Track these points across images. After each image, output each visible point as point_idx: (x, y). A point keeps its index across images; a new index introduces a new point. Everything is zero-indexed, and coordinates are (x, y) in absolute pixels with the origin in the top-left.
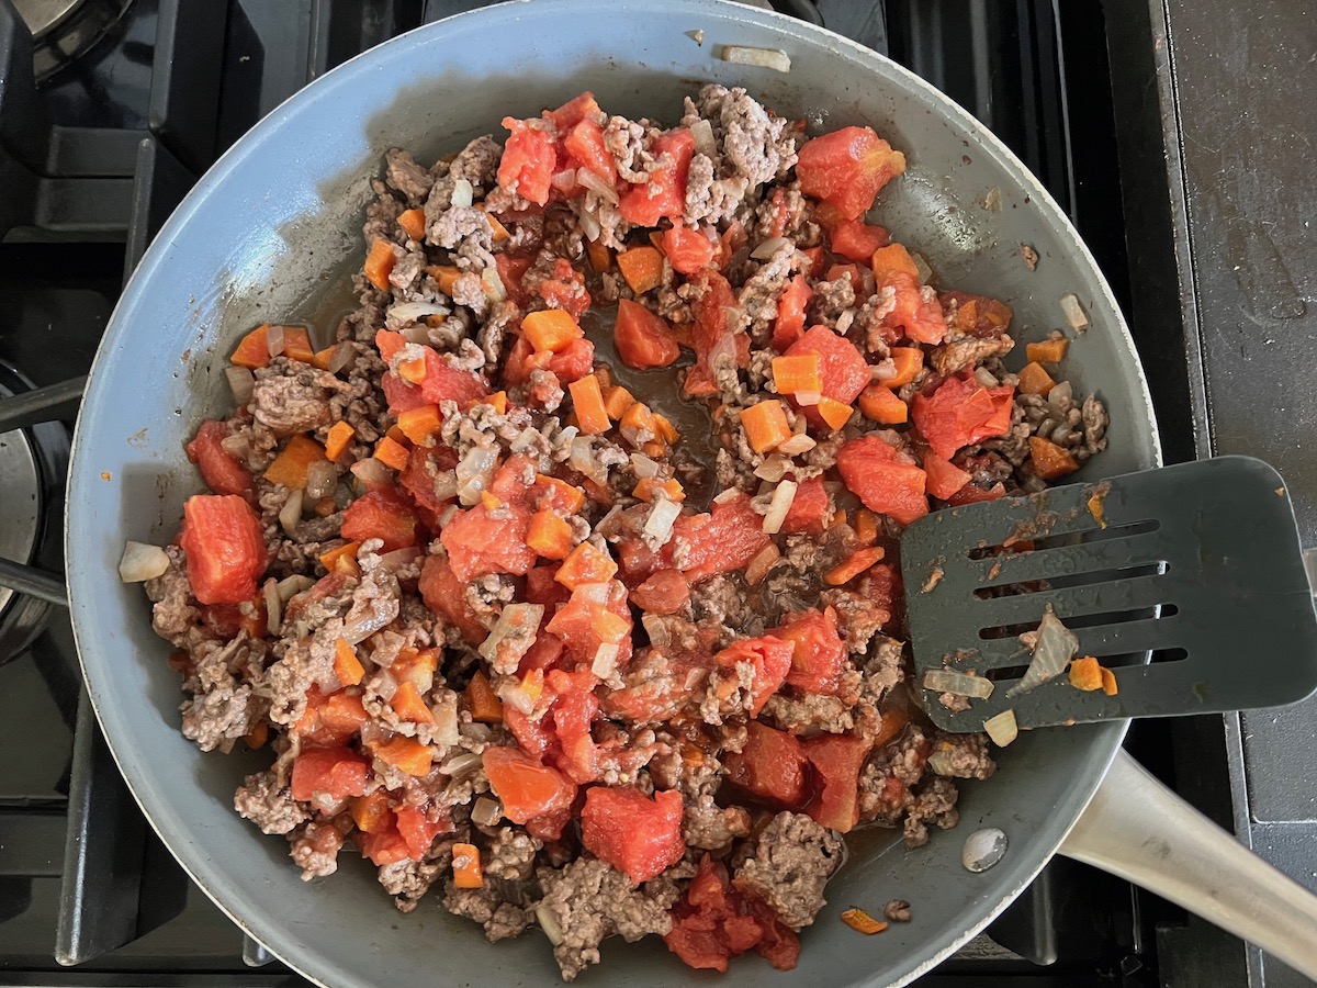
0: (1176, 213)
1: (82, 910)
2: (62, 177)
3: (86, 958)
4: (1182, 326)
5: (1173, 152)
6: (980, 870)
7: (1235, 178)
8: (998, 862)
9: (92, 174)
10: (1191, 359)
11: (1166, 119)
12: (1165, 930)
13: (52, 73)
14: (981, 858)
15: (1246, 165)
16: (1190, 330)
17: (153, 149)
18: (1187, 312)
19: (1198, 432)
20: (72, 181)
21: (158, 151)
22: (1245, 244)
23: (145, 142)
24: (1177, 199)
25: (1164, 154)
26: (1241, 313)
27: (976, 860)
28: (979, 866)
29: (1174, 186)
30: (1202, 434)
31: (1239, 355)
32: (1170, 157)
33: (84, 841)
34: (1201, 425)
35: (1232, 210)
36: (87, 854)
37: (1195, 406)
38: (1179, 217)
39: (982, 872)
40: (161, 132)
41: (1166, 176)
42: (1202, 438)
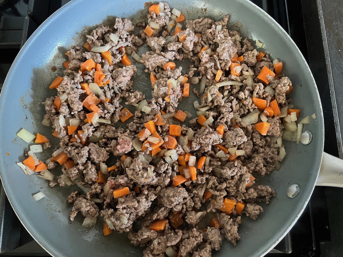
0: (323, 33)
1: (3, 237)
2: (4, 30)
3: (4, 252)
4: (326, 65)
5: (321, 17)
6: (294, 197)
7: (337, 26)
8: (299, 193)
9: (12, 29)
10: (329, 74)
11: (319, 7)
12: (323, 243)
13: (3, 4)
14: (294, 193)
15: (341, 22)
16: (328, 66)
17: (29, 19)
18: (327, 61)
19: (332, 95)
20: (6, 31)
21: (30, 20)
22: (341, 44)
23: (26, 17)
24: (323, 29)
25: (319, 17)
26: (341, 63)
27: (292, 194)
28: (294, 196)
29: (322, 26)
30: (333, 95)
31: (341, 75)
32: (321, 18)
33: (3, 217)
34: (333, 93)
35: (337, 34)
36: (4, 221)
37: (331, 87)
38: (324, 34)
39: (295, 197)
40: (31, 15)
41: (319, 23)
42: (333, 97)
